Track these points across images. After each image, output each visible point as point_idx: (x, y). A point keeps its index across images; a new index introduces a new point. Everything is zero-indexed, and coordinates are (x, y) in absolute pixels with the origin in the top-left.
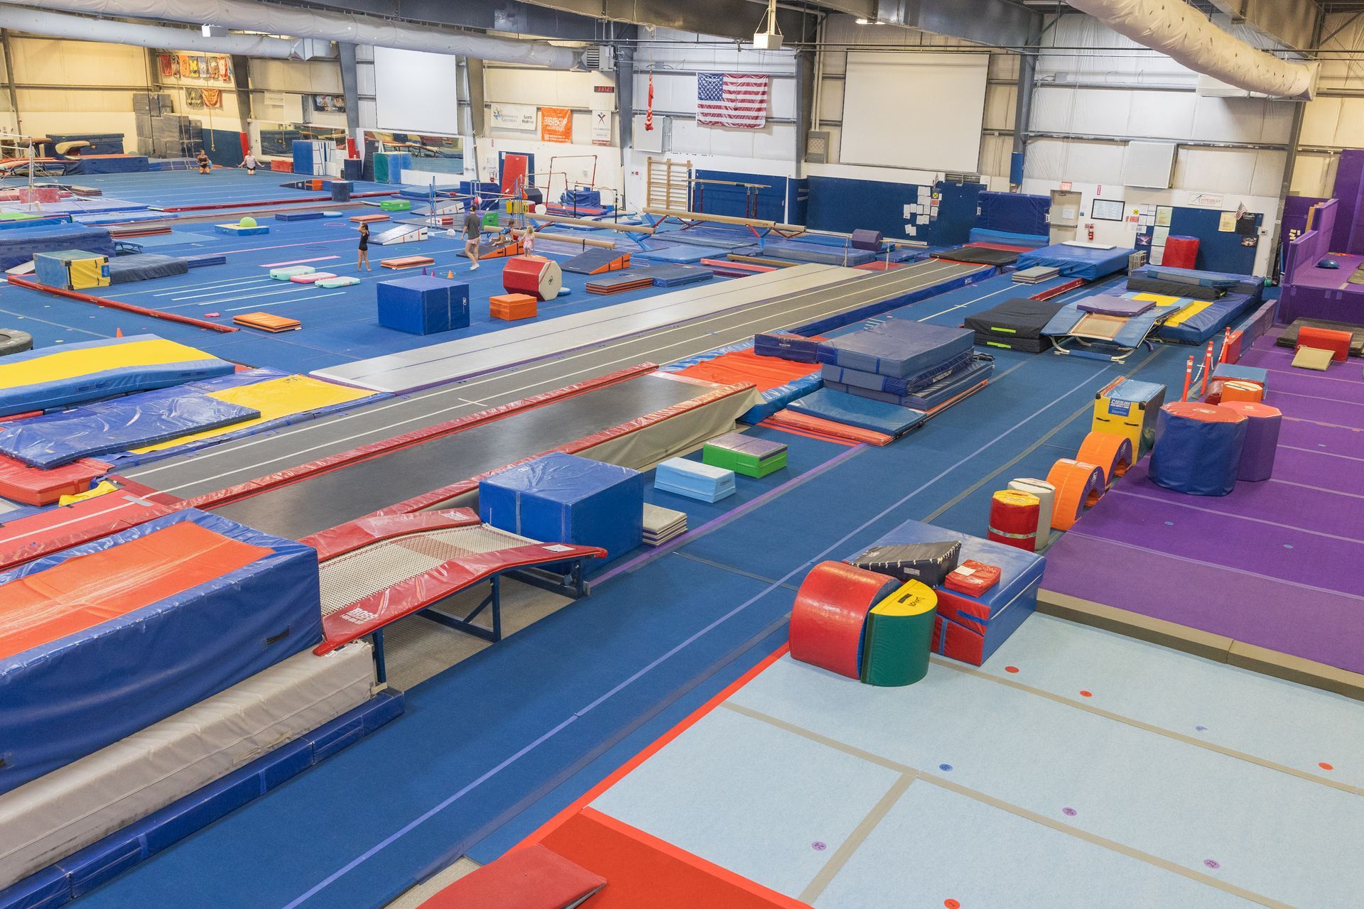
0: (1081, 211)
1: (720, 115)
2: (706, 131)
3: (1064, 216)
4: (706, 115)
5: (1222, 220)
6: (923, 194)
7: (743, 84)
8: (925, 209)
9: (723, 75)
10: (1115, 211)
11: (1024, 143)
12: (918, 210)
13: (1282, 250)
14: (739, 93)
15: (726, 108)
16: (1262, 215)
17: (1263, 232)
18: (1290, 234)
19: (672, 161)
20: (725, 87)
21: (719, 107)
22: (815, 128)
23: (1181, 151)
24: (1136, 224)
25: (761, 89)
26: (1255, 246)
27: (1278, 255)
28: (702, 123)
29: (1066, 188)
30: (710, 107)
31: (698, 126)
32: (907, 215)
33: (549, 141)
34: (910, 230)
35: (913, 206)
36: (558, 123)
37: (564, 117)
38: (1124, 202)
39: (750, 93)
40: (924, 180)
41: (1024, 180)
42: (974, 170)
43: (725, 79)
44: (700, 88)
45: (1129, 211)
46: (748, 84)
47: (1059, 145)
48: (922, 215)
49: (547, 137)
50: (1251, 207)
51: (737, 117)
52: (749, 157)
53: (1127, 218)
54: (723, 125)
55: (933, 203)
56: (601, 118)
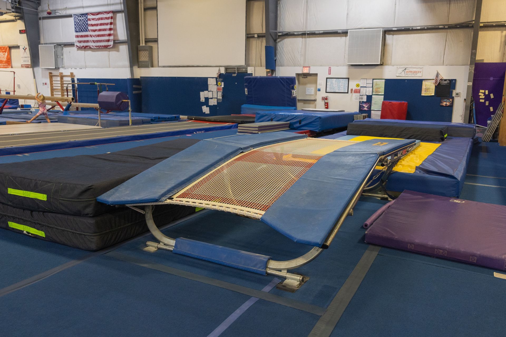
0: (318, 87)
1: (87, 41)
2: (82, 52)
3: (307, 93)
4: (80, 42)
5: (424, 87)
6: (212, 83)
7: (99, 19)
8: (213, 94)
9: (87, 14)
10: (342, 86)
11: (275, 41)
12: (209, 95)
13: (474, 107)
14: (97, 25)
15: (91, 36)
16: (455, 80)
17: (457, 94)
18: (480, 94)
19: (64, 74)
20: (89, 22)
21: (87, 36)
22: (142, 44)
23: (388, 37)
24: (359, 94)
25: (109, 21)
26: (451, 106)
27: (471, 111)
28: (80, 48)
29: (306, 71)
30: (82, 36)
31: (77, 50)
32: (203, 100)
34: (206, 110)
35: (206, 92)
36: (3, 55)
38: (348, 79)
39: (103, 24)
41: (277, 68)
42: (243, 63)
43: (89, 17)
44: (75, 25)
45: (353, 85)
46: (102, 19)
47: (299, 40)
48: (212, 98)
50: (446, 74)
51: (98, 41)
52: (107, 67)
53: (352, 90)
54: (90, 48)
55: (218, 89)
56: (25, 50)
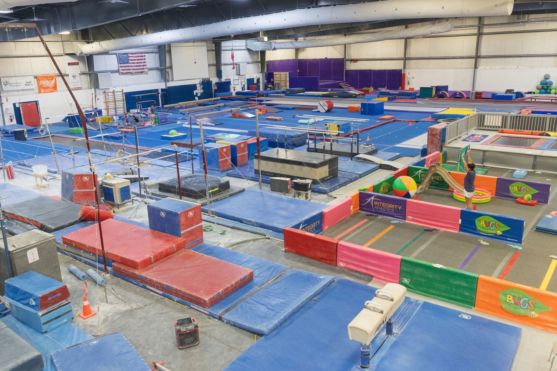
0: (231, 83)
1: (130, 69)
2: (123, 76)
4: (124, 70)
5: (254, 80)
6: (198, 86)
7: (136, 57)
8: (199, 91)
9: (128, 53)
13: (264, 85)
14: (135, 60)
15: (131, 66)
17: (261, 81)
18: (265, 81)
19: (115, 91)
20: (130, 58)
21: (129, 66)
24: (241, 84)
25: (144, 58)
26: (260, 85)
28: (122, 74)
29: (228, 78)
30: (125, 67)
31: (119, 75)
32: (195, 94)
33: (45, 92)
34: (197, 98)
35: (196, 91)
36: (49, 83)
37: (52, 80)
38: (238, 80)
39: (139, 60)
40: (197, 82)
42: (208, 77)
43: (129, 55)
44: (119, 59)
46: (138, 56)
48: (199, 93)
49: (42, 91)
50: (258, 77)
51: (136, 69)
53: (239, 83)
54: (131, 73)
55: (201, 89)
56: (74, 77)
